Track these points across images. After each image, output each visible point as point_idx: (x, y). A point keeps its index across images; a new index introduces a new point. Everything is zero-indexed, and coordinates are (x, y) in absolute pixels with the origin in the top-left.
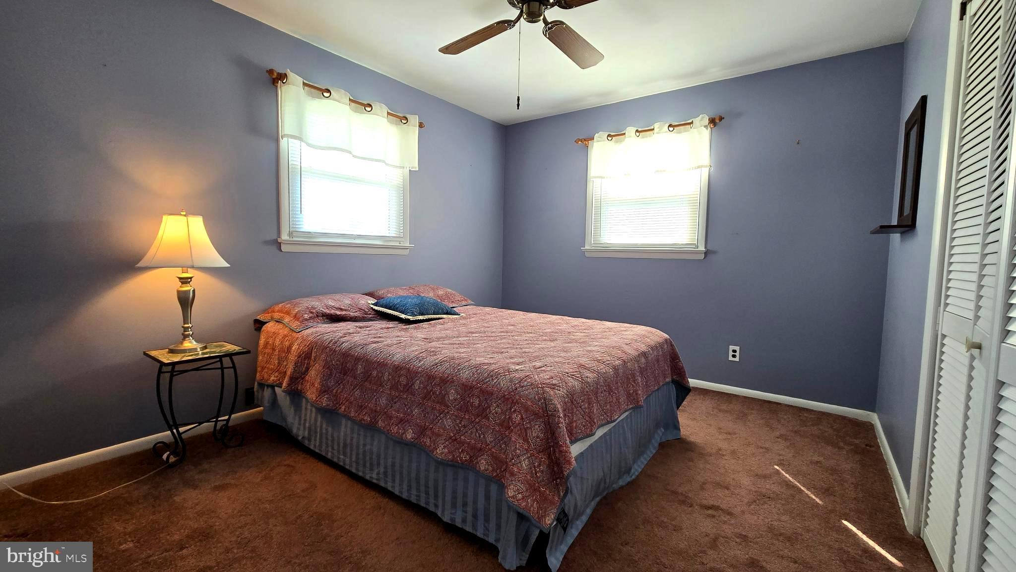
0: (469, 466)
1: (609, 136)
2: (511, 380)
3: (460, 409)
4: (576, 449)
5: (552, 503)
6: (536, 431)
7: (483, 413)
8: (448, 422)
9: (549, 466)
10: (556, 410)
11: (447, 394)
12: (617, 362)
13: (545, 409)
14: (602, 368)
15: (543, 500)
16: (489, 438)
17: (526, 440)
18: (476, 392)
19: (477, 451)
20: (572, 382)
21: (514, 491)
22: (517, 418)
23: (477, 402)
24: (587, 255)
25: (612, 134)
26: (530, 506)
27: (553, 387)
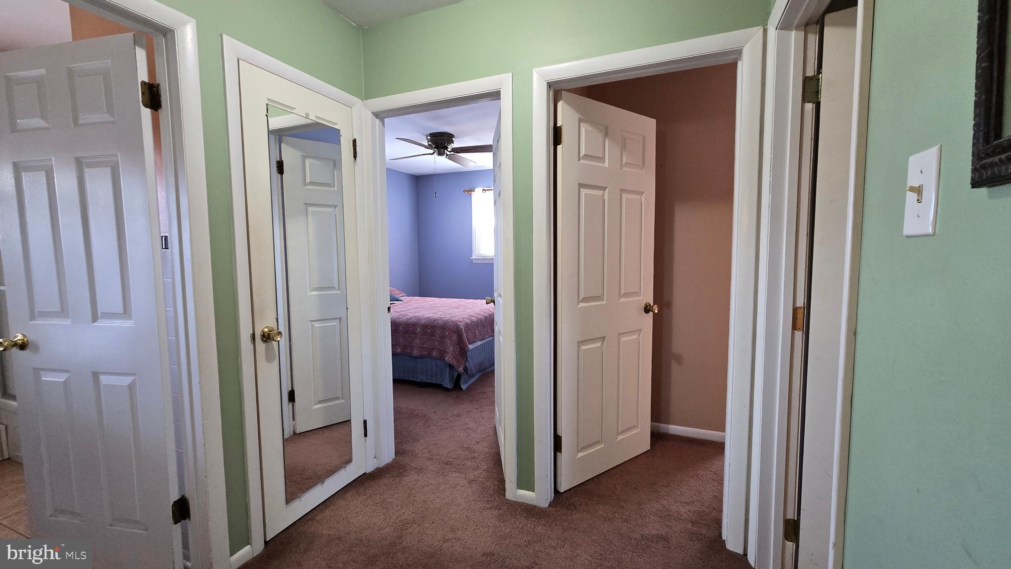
0: (429, 356)
1: (484, 190)
2: (443, 321)
3: (423, 335)
4: (471, 347)
5: (462, 363)
6: (454, 338)
7: (433, 334)
8: (418, 341)
9: (460, 350)
10: (461, 329)
11: (417, 330)
12: (486, 315)
13: (458, 330)
14: (480, 317)
15: (458, 361)
16: (436, 343)
17: (451, 340)
18: (429, 327)
19: (430, 350)
20: (467, 320)
21: (448, 358)
22: (447, 333)
23: (430, 331)
24: (474, 262)
25: (486, 189)
26: (454, 363)
27: (460, 322)
